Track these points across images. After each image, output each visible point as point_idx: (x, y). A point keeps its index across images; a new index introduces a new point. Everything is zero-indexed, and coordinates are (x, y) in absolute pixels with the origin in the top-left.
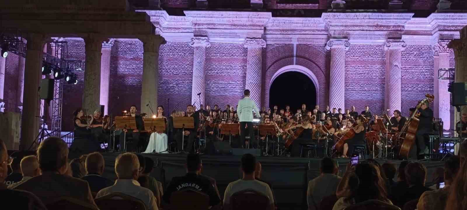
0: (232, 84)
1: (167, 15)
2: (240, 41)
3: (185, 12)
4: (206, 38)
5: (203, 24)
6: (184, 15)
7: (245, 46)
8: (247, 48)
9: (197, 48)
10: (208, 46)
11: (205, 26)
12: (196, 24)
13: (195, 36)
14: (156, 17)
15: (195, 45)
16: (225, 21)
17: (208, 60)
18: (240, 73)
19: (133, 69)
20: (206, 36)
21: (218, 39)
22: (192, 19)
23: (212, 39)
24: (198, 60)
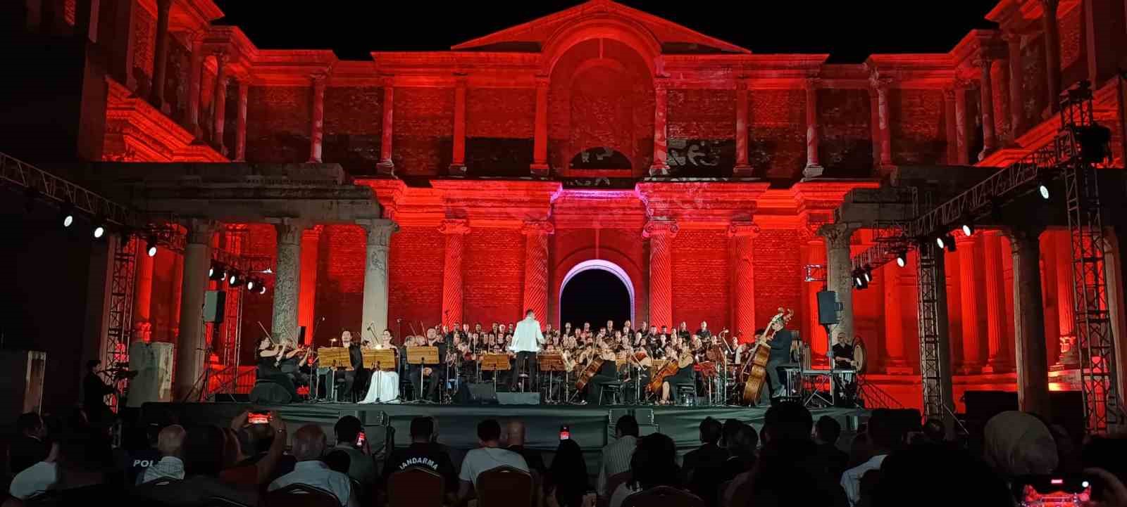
0: (503, 289)
1: (406, 186)
2: (515, 224)
3: (431, 182)
4: (465, 220)
5: (459, 200)
6: (430, 186)
7: (524, 233)
8: (526, 235)
9: (451, 235)
10: (467, 233)
11: (462, 203)
12: (448, 200)
13: (447, 217)
14: (388, 191)
15: (447, 231)
16: (492, 194)
17: (466, 252)
18: (515, 272)
19: (353, 268)
20: (464, 218)
21: (483, 221)
22: (442, 192)
23: (473, 223)
24: (454, 249)
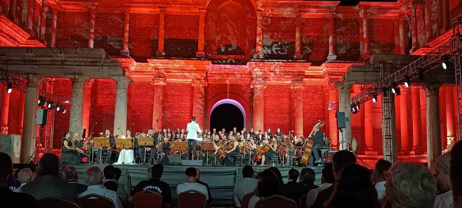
0: (182, 112)
1: (135, 62)
2: (189, 81)
3: (148, 60)
4: (164, 79)
5: (161, 69)
6: (147, 62)
7: (193, 85)
8: (194, 87)
9: (157, 86)
10: (165, 85)
11: (163, 71)
12: (156, 69)
13: (155, 77)
14: (126, 64)
15: (155, 84)
16: (177, 66)
17: (165, 95)
18: (188, 104)
19: (109, 101)
20: (164, 77)
21: (173, 79)
22: (153, 65)
23: (168, 80)
24: (159, 93)
